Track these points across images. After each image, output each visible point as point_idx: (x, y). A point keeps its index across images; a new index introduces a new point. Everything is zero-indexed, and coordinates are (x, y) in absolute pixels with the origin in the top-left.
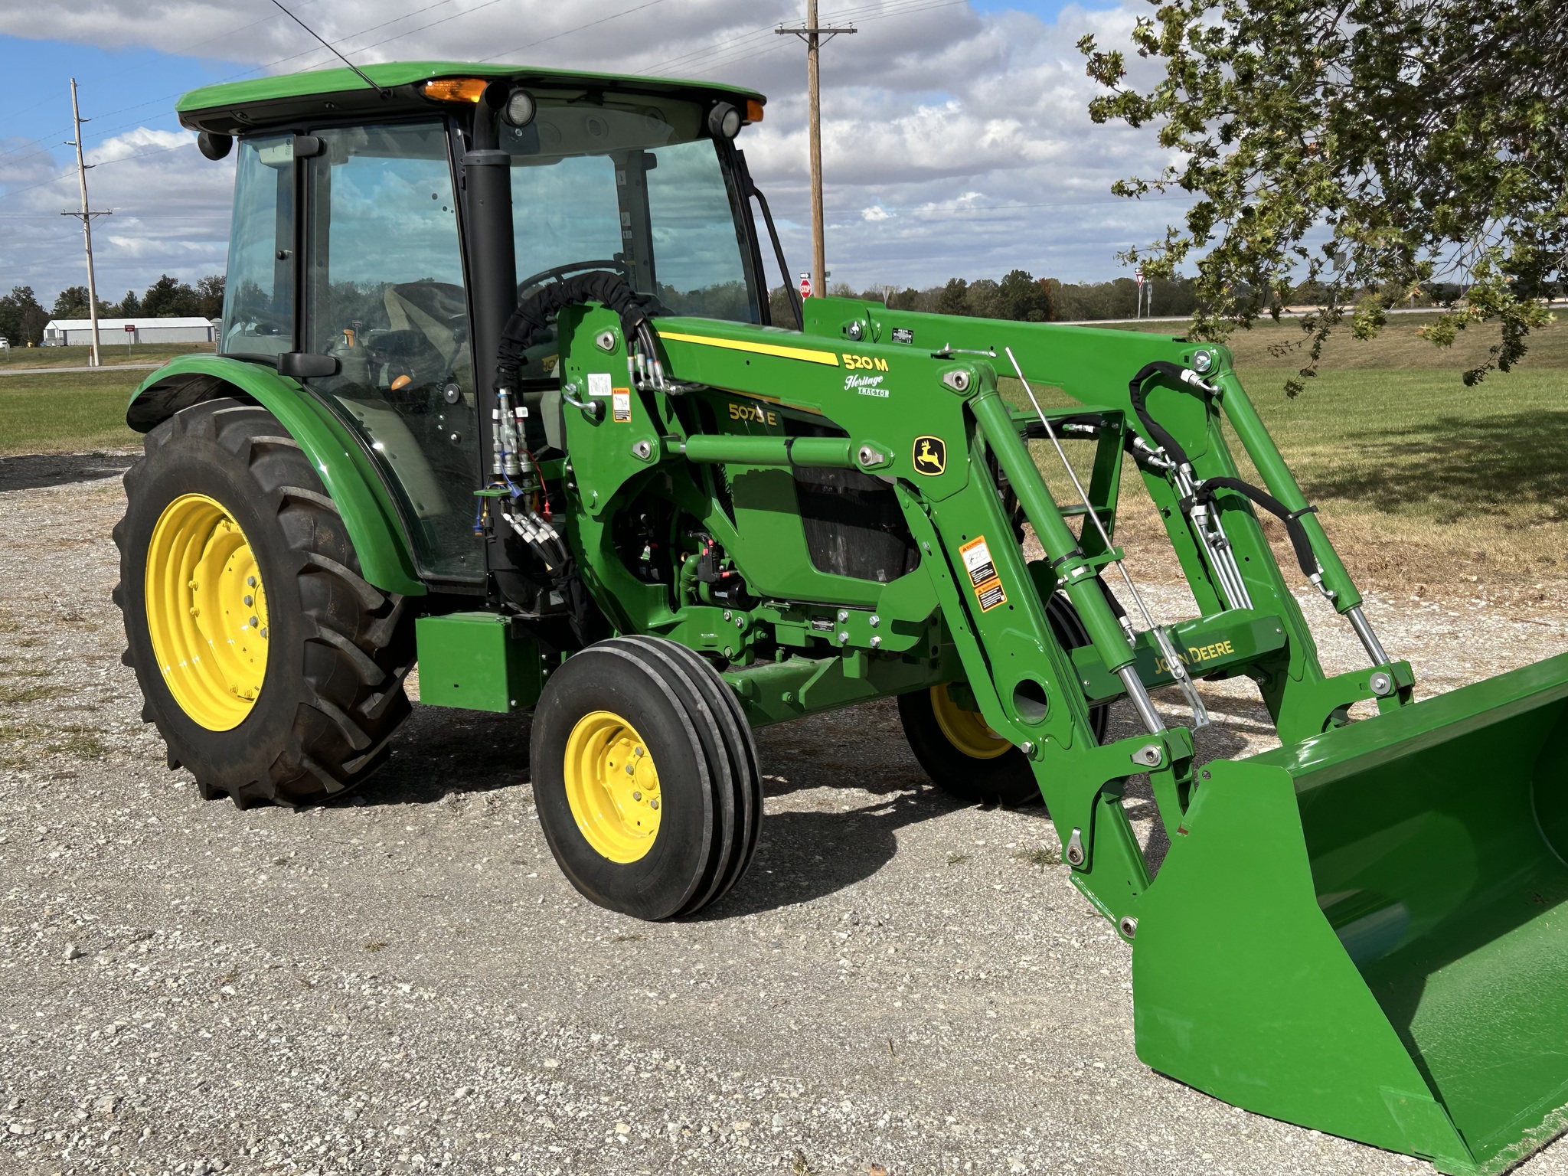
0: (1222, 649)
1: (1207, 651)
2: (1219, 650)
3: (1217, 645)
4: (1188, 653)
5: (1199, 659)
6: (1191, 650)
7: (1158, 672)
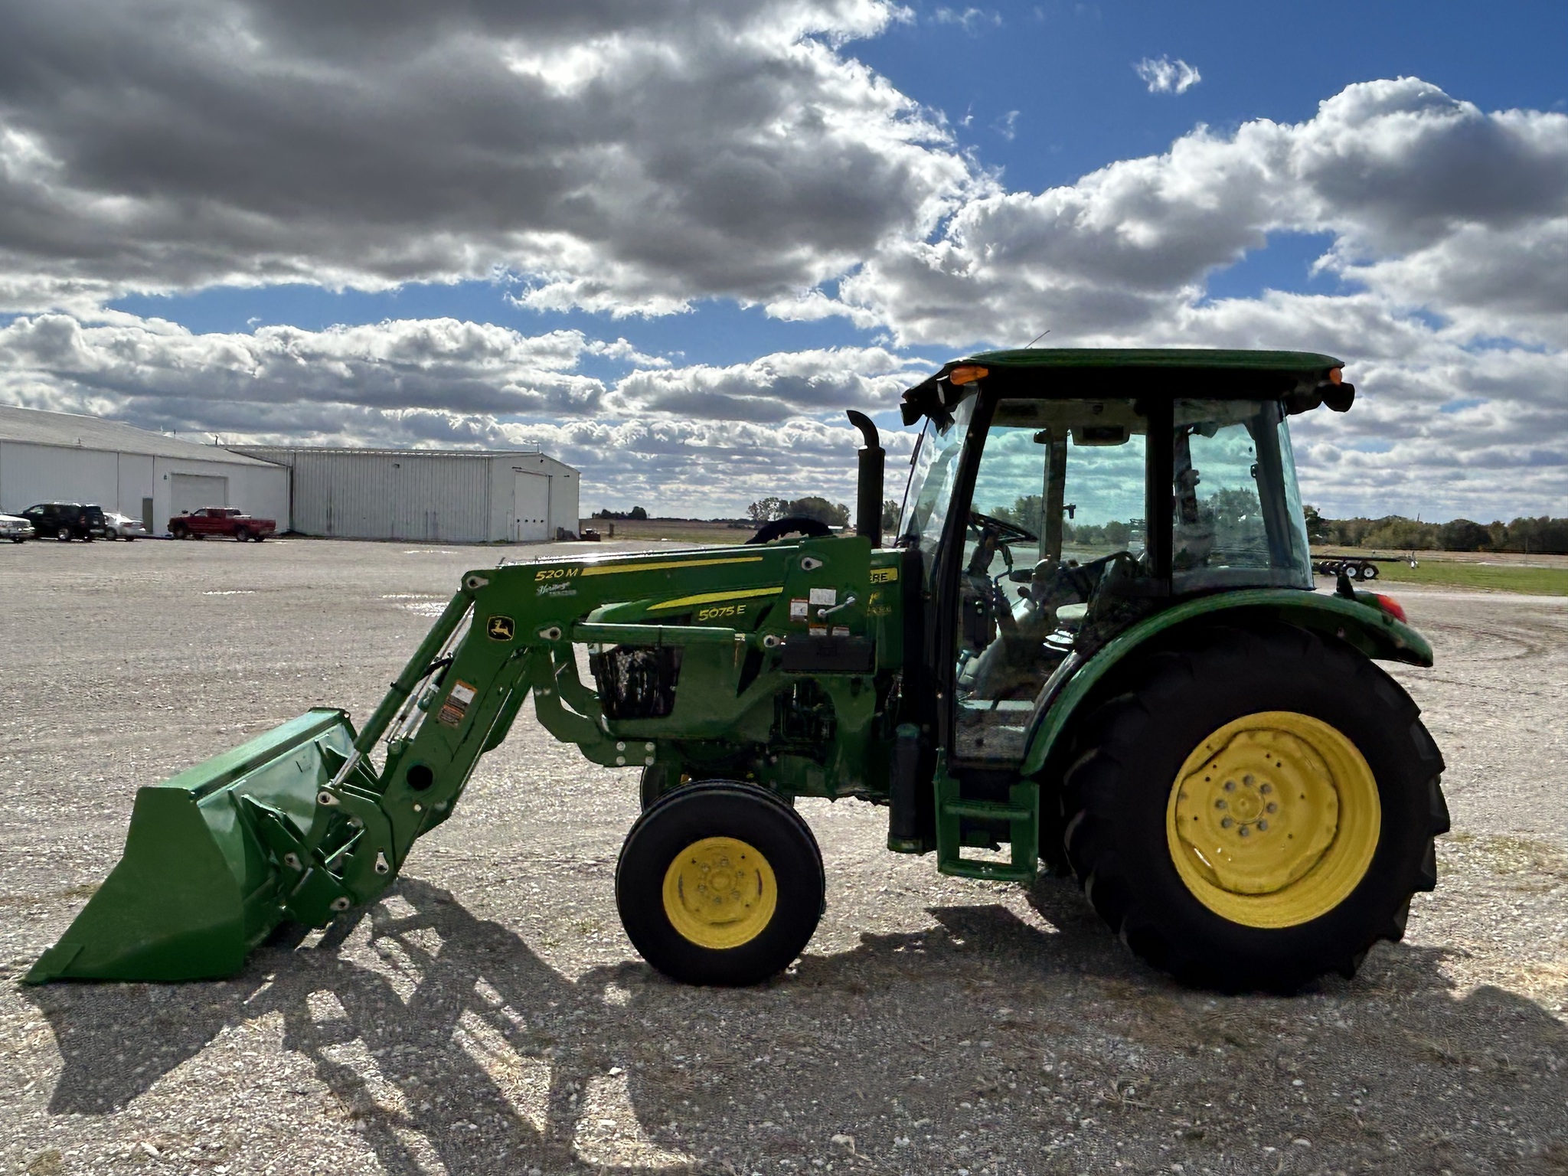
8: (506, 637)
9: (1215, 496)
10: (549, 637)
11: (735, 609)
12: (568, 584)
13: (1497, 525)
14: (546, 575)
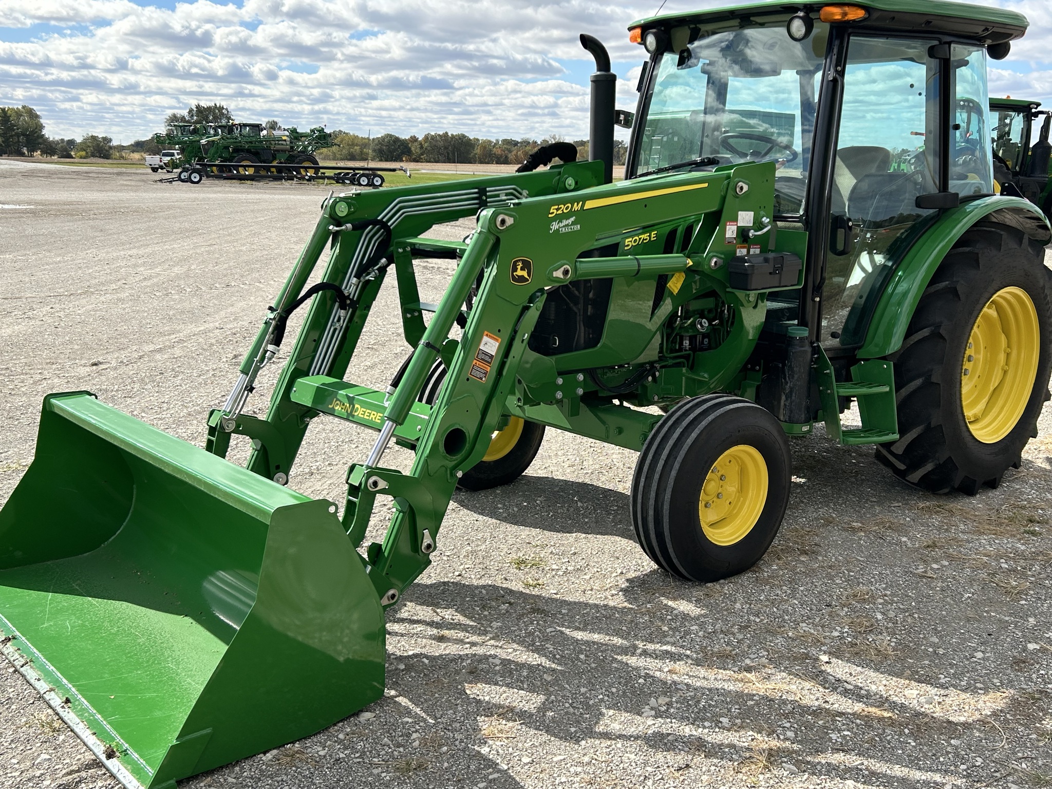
0: (374, 417)
1: (365, 412)
2: (372, 416)
3: (373, 412)
4: (354, 406)
5: (356, 414)
6: (356, 406)
7: (330, 406)
8: (525, 280)
9: (191, 111)
10: (562, 276)
11: (650, 236)
12: (573, 219)
13: (414, 139)
14: (557, 210)
